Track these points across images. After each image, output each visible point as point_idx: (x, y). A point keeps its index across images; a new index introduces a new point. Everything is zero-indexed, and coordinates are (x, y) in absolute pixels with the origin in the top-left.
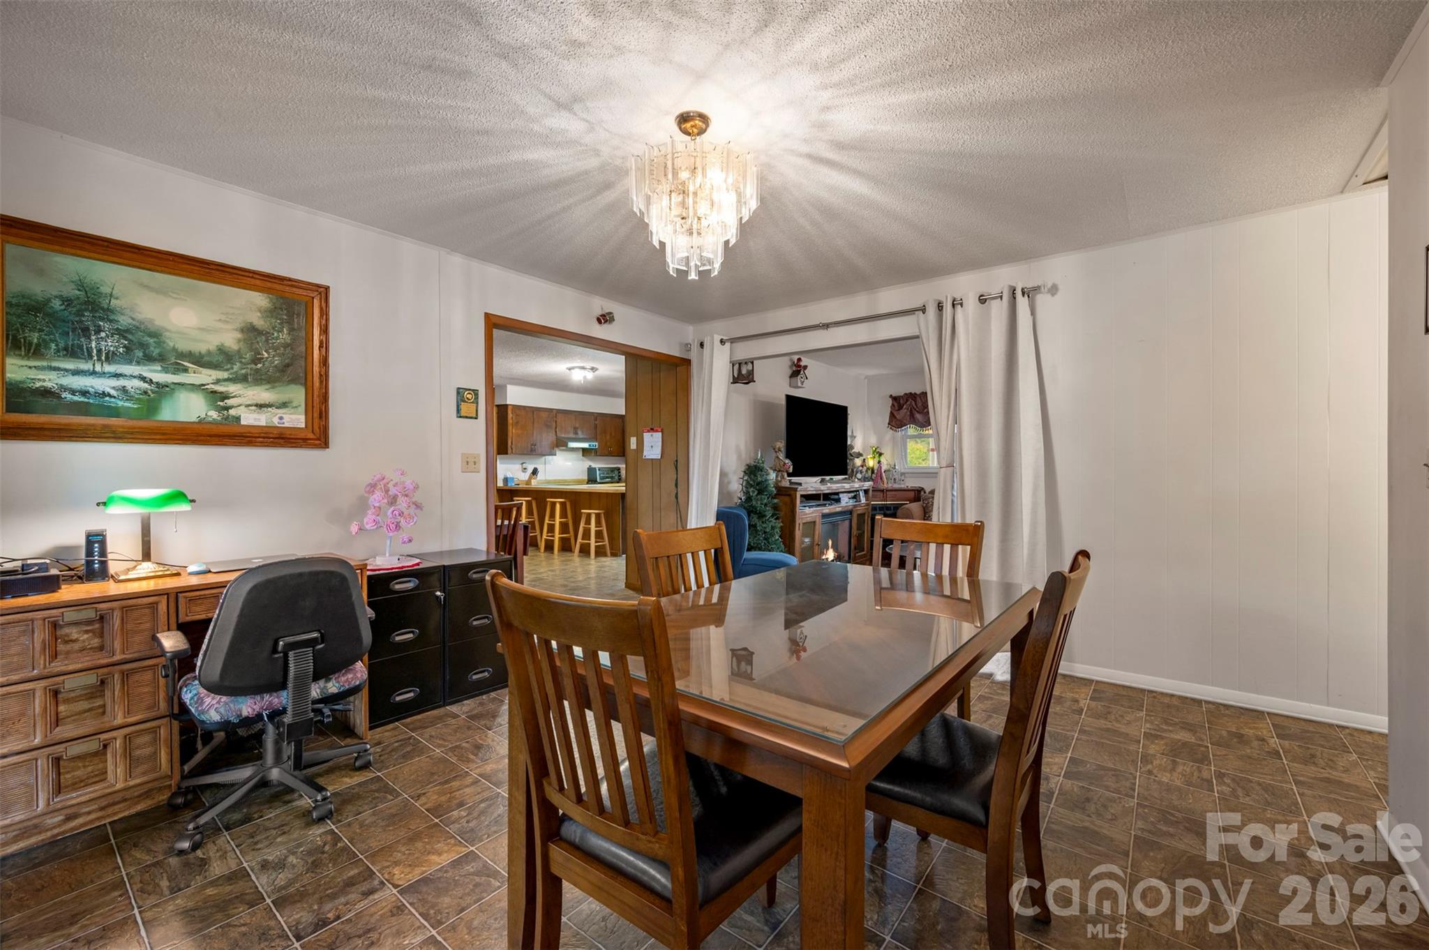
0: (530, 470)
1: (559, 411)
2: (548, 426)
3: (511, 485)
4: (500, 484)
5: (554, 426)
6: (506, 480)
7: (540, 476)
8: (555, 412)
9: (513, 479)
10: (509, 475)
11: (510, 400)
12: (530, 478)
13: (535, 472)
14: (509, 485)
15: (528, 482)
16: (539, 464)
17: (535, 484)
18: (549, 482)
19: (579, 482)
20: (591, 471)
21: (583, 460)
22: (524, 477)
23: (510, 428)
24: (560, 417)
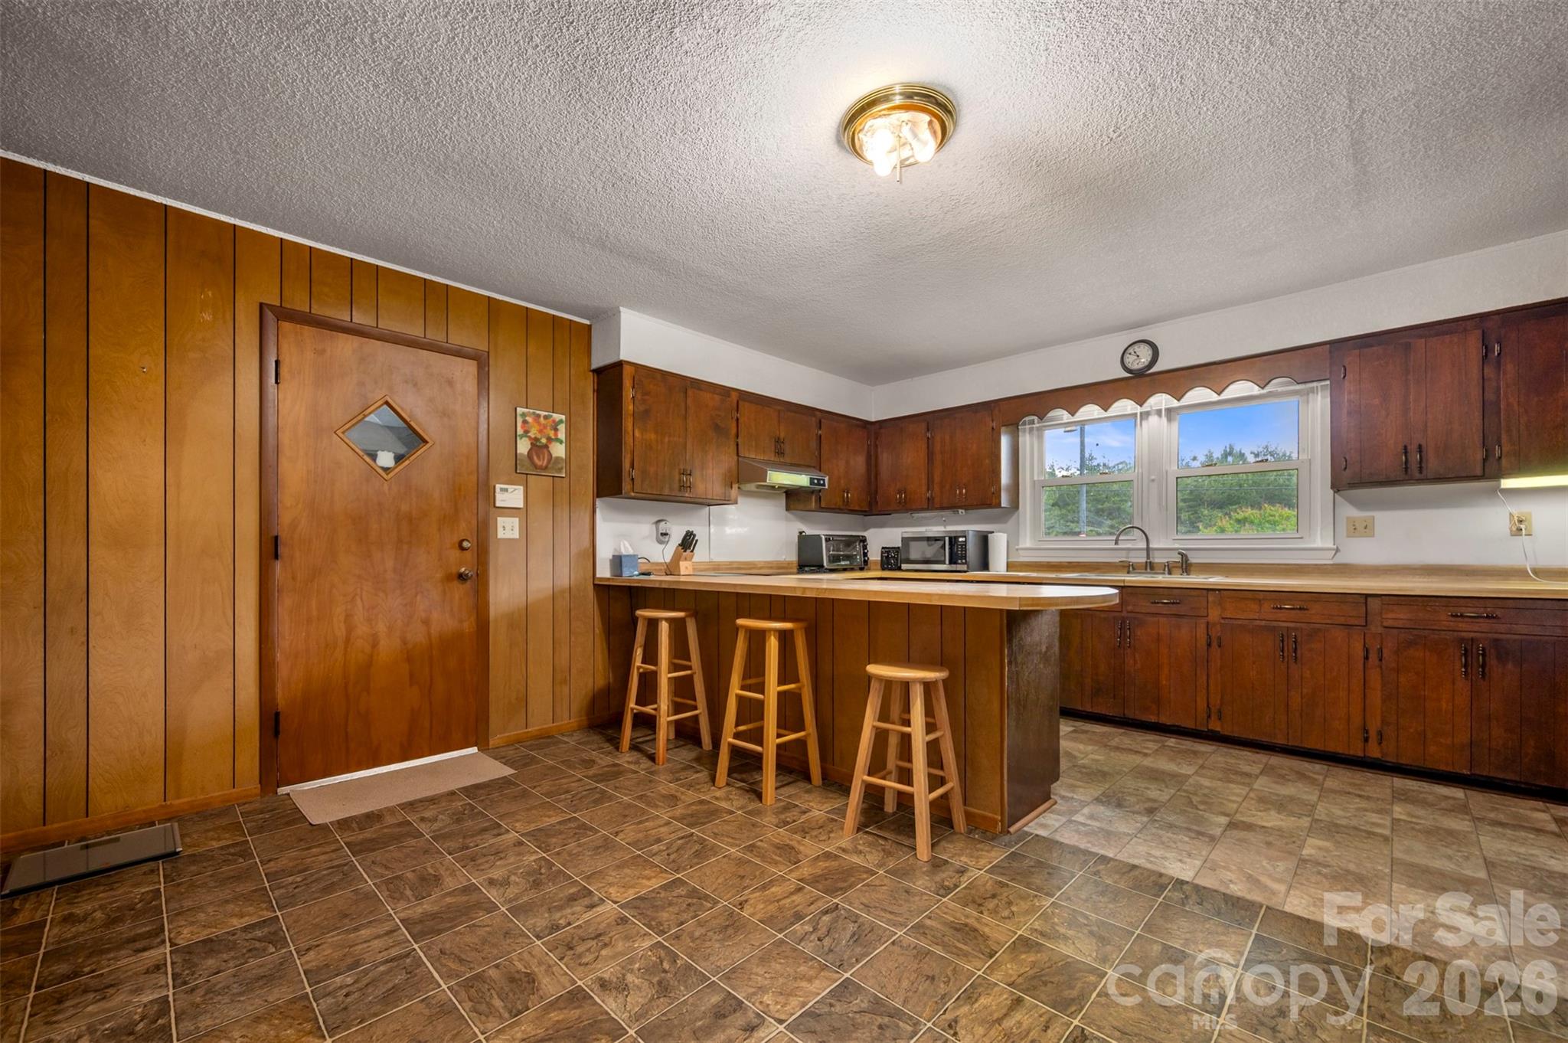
0: (677, 537)
1: (745, 396)
2: (719, 429)
3: (631, 575)
4: (604, 572)
5: (734, 431)
6: (618, 561)
7: (700, 554)
8: (734, 396)
9: (634, 557)
10: (626, 549)
11: (630, 351)
12: (676, 559)
13: (688, 542)
14: (626, 573)
15: (671, 568)
16: (695, 522)
17: (689, 573)
18: (717, 568)
19: (780, 569)
20: (806, 543)
21: (787, 520)
22: (664, 554)
23: (628, 424)
24: (747, 410)
